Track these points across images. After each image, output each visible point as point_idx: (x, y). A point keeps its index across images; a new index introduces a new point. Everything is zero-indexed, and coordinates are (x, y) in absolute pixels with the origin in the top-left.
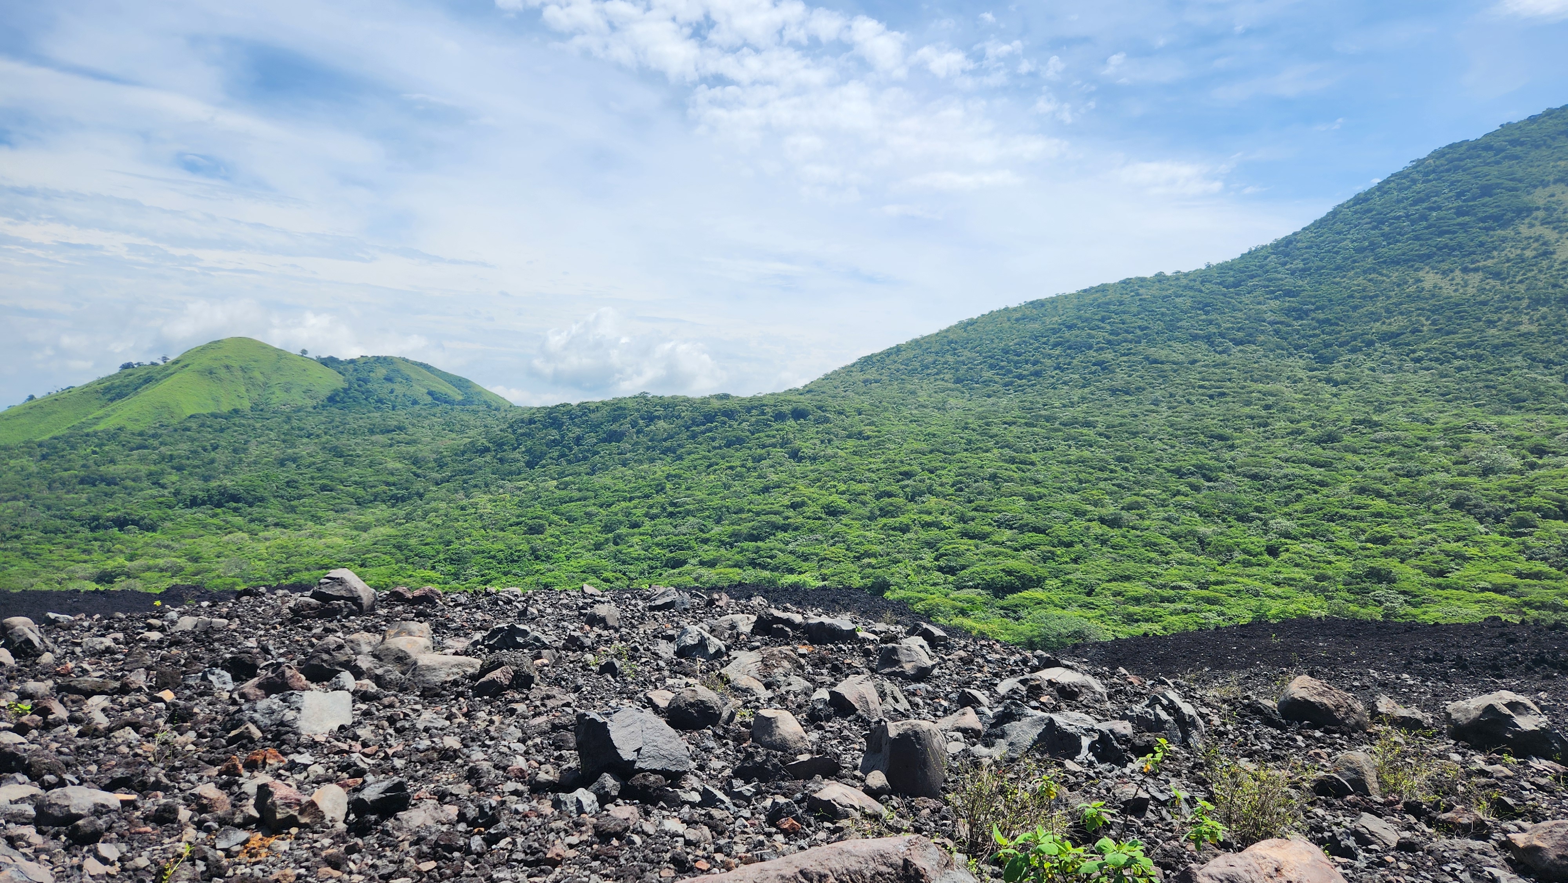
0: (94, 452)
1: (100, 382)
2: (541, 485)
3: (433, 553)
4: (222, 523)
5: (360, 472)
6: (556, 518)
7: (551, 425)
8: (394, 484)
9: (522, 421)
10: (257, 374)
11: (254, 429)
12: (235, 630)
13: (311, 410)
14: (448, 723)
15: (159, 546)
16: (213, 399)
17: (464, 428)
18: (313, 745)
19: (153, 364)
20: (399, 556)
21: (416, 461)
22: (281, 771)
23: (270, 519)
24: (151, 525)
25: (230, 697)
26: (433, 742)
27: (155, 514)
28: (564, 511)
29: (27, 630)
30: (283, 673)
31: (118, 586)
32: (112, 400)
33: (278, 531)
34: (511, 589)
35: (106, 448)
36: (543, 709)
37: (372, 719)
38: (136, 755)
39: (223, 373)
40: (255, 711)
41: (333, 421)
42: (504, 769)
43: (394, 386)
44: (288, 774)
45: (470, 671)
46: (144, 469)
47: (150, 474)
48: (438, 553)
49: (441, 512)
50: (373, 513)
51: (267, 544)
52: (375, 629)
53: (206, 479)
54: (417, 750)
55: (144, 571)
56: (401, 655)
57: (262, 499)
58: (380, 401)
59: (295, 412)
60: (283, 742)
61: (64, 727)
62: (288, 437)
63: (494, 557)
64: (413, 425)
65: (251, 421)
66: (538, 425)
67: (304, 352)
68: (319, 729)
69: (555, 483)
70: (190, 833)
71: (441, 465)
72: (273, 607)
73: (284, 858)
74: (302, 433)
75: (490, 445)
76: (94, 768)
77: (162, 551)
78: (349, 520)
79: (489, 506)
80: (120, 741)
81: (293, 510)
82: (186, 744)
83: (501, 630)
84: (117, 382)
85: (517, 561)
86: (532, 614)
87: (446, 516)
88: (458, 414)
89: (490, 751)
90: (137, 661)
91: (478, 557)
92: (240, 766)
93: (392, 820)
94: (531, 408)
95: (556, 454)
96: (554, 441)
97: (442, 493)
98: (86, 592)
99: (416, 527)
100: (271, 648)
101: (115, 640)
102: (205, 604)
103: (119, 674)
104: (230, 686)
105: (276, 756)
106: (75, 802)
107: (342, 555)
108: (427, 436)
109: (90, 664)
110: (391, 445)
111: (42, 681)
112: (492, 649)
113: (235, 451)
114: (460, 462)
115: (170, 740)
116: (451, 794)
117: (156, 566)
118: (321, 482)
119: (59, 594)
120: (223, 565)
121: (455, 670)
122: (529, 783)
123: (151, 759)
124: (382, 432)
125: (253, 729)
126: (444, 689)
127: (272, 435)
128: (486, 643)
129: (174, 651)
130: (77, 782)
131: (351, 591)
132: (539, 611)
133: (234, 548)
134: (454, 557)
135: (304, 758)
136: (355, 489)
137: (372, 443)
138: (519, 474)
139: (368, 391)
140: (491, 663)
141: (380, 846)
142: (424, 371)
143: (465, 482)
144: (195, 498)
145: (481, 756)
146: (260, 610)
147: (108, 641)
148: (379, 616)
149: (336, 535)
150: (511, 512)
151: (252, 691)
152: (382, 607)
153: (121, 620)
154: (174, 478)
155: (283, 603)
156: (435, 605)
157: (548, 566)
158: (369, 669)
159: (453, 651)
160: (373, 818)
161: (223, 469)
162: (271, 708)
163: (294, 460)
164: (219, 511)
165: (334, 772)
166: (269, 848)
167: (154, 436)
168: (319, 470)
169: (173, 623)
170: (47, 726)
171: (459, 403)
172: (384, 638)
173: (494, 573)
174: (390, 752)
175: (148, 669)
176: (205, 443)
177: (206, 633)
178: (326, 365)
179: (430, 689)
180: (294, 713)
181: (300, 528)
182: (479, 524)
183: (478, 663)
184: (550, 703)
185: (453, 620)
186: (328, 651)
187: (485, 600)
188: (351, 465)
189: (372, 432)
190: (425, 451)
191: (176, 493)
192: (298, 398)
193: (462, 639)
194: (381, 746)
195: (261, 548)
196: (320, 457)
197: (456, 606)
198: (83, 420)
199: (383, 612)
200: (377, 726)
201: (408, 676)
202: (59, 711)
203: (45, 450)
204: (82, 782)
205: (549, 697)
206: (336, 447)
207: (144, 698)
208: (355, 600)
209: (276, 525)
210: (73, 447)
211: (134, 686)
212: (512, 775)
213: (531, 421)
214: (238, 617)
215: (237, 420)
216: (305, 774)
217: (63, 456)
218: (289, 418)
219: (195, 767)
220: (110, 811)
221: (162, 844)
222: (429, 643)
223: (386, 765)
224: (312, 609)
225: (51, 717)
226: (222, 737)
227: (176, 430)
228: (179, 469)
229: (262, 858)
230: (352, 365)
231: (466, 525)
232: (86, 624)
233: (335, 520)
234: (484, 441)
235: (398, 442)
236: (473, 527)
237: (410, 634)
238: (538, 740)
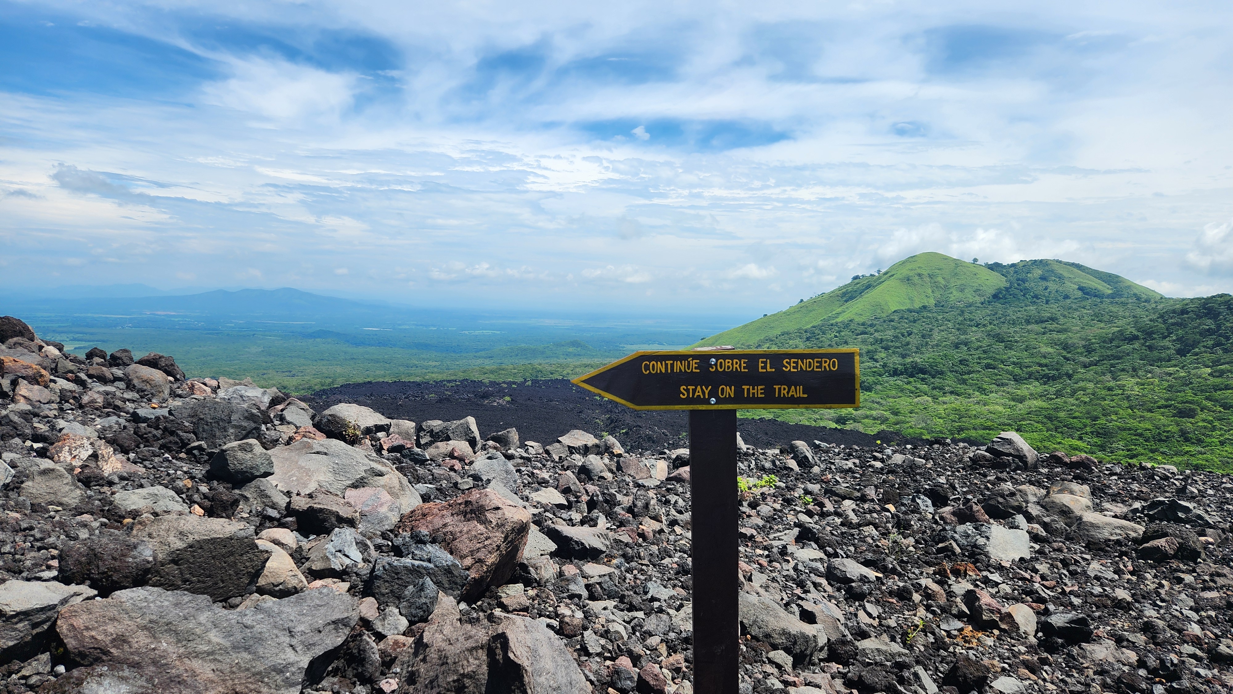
0: (836, 336)
1: (840, 289)
2: (1193, 372)
3: (1080, 425)
4: (914, 389)
5: (1018, 354)
6: (1209, 404)
7: (1206, 315)
8: (1046, 366)
9: (1174, 312)
10: (940, 279)
11: (937, 320)
12: (930, 469)
13: (980, 305)
14: (1116, 577)
15: (873, 402)
16: (909, 299)
17: (1113, 318)
18: (1000, 568)
19: (871, 275)
20: (1049, 425)
21: (1066, 347)
22: (978, 583)
23: (947, 388)
24: (868, 387)
25: (933, 518)
26: (1105, 590)
27: (871, 379)
28: (1217, 397)
29: (805, 451)
30: (971, 507)
31: (848, 427)
32: (846, 301)
33: (953, 397)
34: (1167, 467)
35: (843, 334)
36: (1212, 584)
37: (1046, 558)
38: (877, 546)
39: (916, 279)
40: (956, 532)
41: (996, 313)
42: (1180, 631)
43: (1048, 284)
44: (983, 586)
45: (1133, 535)
46: (865, 348)
47: (868, 352)
48: (1085, 426)
49: (1088, 391)
50: (1028, 389)
51: (945, 406)
52: (1038, 484)
53: (904, 356)
54: (1092, 593)
55: (864, 418)
56: (1064, 509)
57: (942, 373)
58: (1036, 297)
59: (967, 307)
60: (977, 561)
61: (832, 517)
62: (962, 326)
63: (1141, 435)
64: (1065, 316)
65: (935, 315)
66: (1191, 315)
67: (975, 260)
68: (1003, 556)
69: (1209, 370)
70: (922, 611)
71: (1089, 350)
72: (956, 455)
73: (990, 651)
74: (972, 323)
75: (1139, 334)
76: (852, 549)
77: (875, 405)
78: (1008, 393)
79: (1136, 388)
80: (867, 534)
81: (964, 382)
82: (909, 546)
83: (1162, 503)
84: (850, 289)
85: (1164, 441)
86: (1192, 492)
87: (1093, 395)
88: (1107, 306)
89: (1162, 611)
90: (868, 480)
91: (1124, 433)
92: (949, 571)
93: (1077, 647)
94: (1183, 300)
95: (1210, 343)
96: (1208, 330)
97: (1090, 375)
98: (830, 429)
99: (1065, 402)
100: (957, 486)
101: (854, 463)
102: (909, 446)
103: (858, 487)
104: (931, 509)
105: (974, 570)
106: (849, 570)
107: (1001, 420)
108: (1077, 325)
109: (841, 478)
110: (1044, 333)
111: (814, 484)
112: (1152, 519)
113: (923, 336)
114: (1108, 348)
115: (898, 540)
116: (1128, 640)
117: (871, 416)
118: (986, 362)
119: (815, 429)
120: (914, 419)
121: (1118, 531)
122: (1209, 652)
123: (887, 551)
124: (1037, 323)
125: (954, 545)
126: (1109, 546)
127: (950, 325)
128: (1146, 512)
129: (891, 477)
130: (845, 556)
131: (1018, 450)
132: (1199, 491)
133: (922, 408)
134: (1101, 431)
135: (995, 577)
136: (1014, 368)
137: (1028, 331)
138: (1169, 360)
139: (1026, 289)
140: (1155, 532)
141: (1067, 666)
142: (1075, 270)
143: (1112, 366)
144: (896, 369)
145: (1154, 613)
146: (947, 456)
147: (850, 464)
148: (1041, 474)
149: (997, 404)
150: (1159, 395)
151: (948, 516)
152: (1043, 467)
153: (857, 451)
154: (883, 355)
155: (964, 453)
156: (1091, 471)
157: (1199, 449)
158: (1038, 516)
159: (1113, 514)
160: (1060, 641)
161: (915, 349)
162: (967, 533)
163: (966, 344)
164: (911, 379)
165: (1019, 594)
166: (978, 639)
167: (871, 326)
168: (985, 352)
169: (889, 457)
170: (823, 515)
171: (1108, 296)
172: (1048, 493)
173: (1140, 449)
174: (1068, 590)
175: (876, 487)
176: (903, 331)
177: (911, 467)
178: (992, 269)
179: (1095, 543)
180: (984, 540)
181: (969, 396)
182: (1126, 404)
183: (1141, 529)
184: (1220, 581)
185: (1109, 487)
186: (1002, 496)
187: (1140, 474)
188: (1010, 349)
189: (1028, 322)
190: (1075, 338)
191: (884, 366)
192: (970, 296)
193: (1120, 505)
194: (1058, 582)
195: (941, 409)
196: (986, 342)
197: (1112, 474)
198: (830, 315)
199: (1045, 471)
200: (1052, 565)
201: (1073, 528)
202: (829, 507)
203: (809, 335)
204: (848, 557)
205: (1219, 575)
206: (999, 334)
207: (878, 508)
208: (1022, 458)
209: (952, 393)
210: (824, 333)
211: (870, 498)
212: (1188, 639)
213: (1184, 312)
214: (932, 459)
215: (925, 314)
216: (996, 590)
217: (818, 339)
218: (963, 312)
219: (916, 563)
220: (869, 582)
221: (904, 614)
222: (1090, 504)
223: (1065, 600)
224: (986, 460)
225: (825, 509)
226: (933, 546)
227: (884, 321)
228: (886, 348)
229: (974, 645)
230: (1013, 268)
231: (1113, 404)
232: (837, 450)
233: (996, 392)
234: (1133, 330)
235: (1051, 331)
236: (1119, 406)
237: (1072, 492)
238: (1213, 613)
